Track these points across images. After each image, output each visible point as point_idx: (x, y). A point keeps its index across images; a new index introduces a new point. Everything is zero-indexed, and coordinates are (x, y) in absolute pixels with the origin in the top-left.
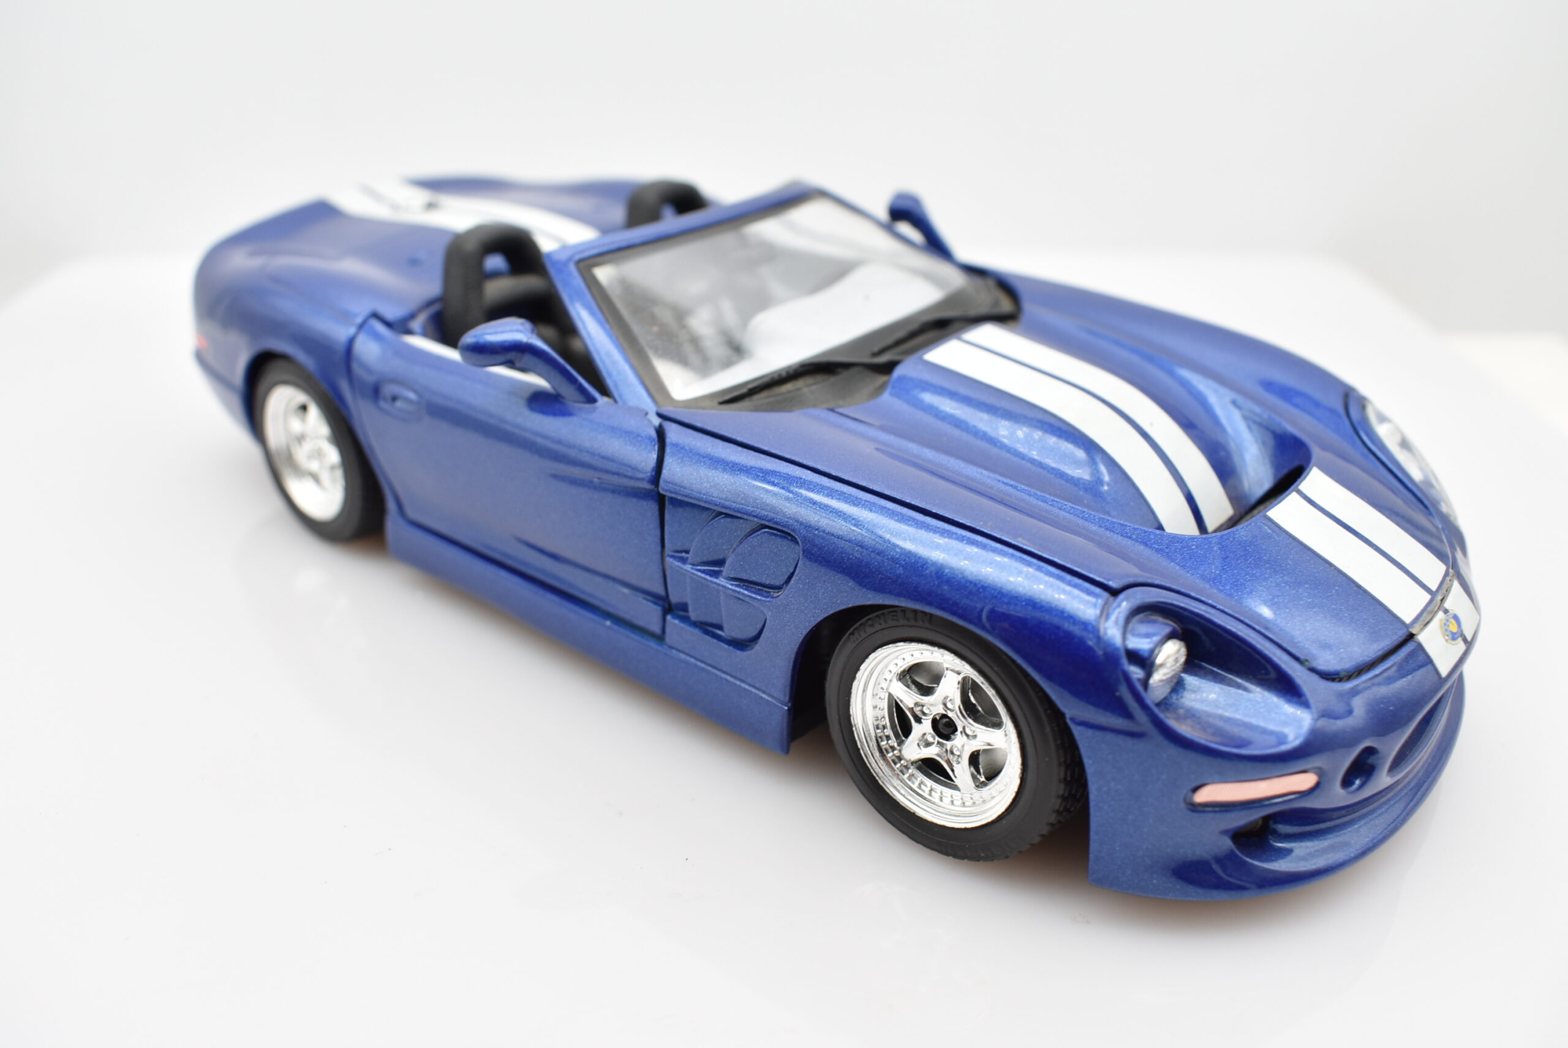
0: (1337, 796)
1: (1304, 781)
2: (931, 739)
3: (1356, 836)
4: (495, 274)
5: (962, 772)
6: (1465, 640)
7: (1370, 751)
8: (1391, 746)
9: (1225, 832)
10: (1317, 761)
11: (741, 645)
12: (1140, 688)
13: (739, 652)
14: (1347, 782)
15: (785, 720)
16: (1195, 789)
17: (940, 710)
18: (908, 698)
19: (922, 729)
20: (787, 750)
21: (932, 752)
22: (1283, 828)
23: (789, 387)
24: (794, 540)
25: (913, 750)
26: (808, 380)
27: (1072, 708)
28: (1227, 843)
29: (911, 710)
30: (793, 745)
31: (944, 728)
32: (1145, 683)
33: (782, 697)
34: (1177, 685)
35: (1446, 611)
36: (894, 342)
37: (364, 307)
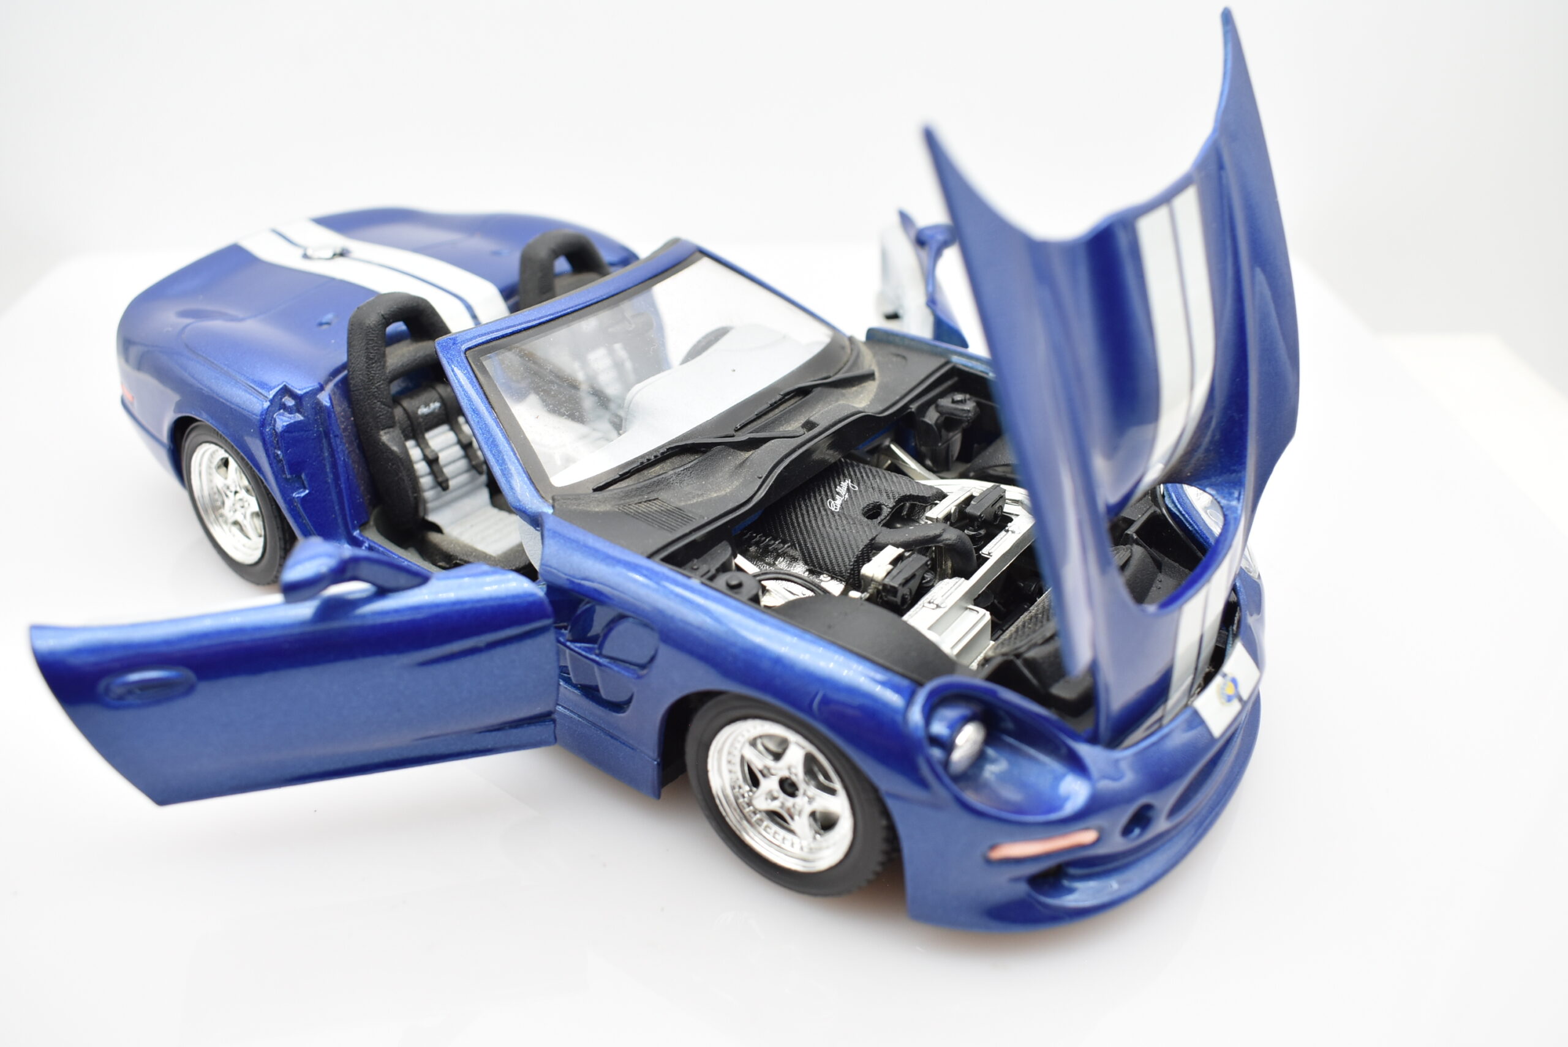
0: (1117, 843)
1: (1087, 837)
2: (776, 794)
3: (1135, 876)
4: (397, 338)
5: (802, 824)
6: (1240, 699)
7: (1147, 808)
8: (1165, 801)
9: (1016, 880)
10: (1100, 820)
11: (618, 707)
12: (940, 769)
13: (615, 714)
14: (1127, 831)
15: (656, 773)
16: (993, 847)
17: (785, 774)
18: (759, 761)
19: (770, 784)
20: (658, 796)
21: (775, 806)
22: (1072, 871)
23: (657, 469)
24: (652, 629)
25: (762, 802)
26: (676, 461)
27: (887, 781)
28: (1023, 889)
29: (761, 772)
30: (664, 791)
31: (788, 787)
32: (946, 763)
33: (651, 754)
34: (979, 759)
35: (1225, 676)
36: (755, 417)
37: (277, 379)
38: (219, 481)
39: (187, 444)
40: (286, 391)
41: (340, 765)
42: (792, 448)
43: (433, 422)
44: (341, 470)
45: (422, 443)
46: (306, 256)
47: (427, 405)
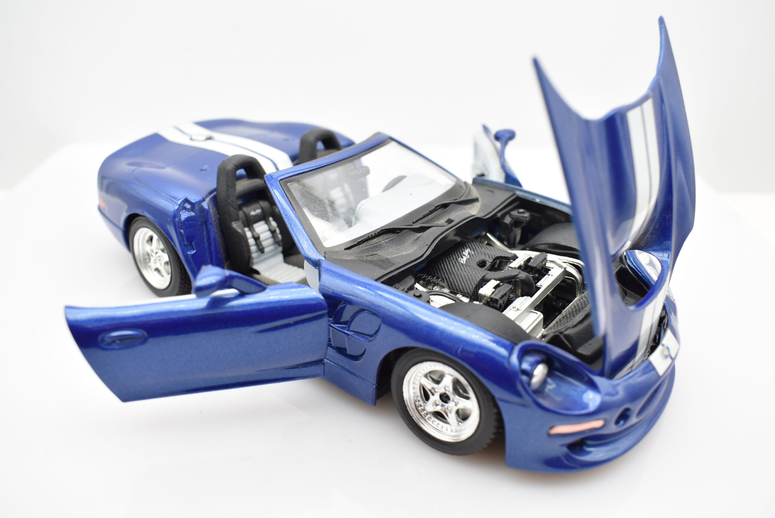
0: (613, 428)
1: (597, 424)
2: (438, 403)
3: (621, 445)
4: (240, 178)
5: (452, 418)
6: (671, 358)
7: (627, 410)
8: (636, 407)
9: (563, 445)
10: (605, 415)
11: (355, 358)
12: (526, 386)
13: (354, 362)
14: (617, 422)
15: (374, 392)
16: (551, 428)
17: (442, 391)
18: (429, 385)
19: (435, 398)
20: (375, 404)
21: (438, 409)
22: (589, 442)
23: (376, 240)
24: (378, 316)
25: (430, 407)
26: (385, 236)
27: (498, 393)
28: (565, 450)
29: (430, 391)
30: (377, 401)
31: (445, 398)
32: (529, 384)
33: (373, 382)
34: (544, 383)
35: (663, 345)
36: (423, 217)
37: (181, 196)
38: (148, 248)
39: (133, 228)
40: (186, 201)
41: (215, 384)
42: (443, 231)
43: (258, 219)
44: (212, 241)
45: (252, 229)
46: (191, 139)
47: (255, 210)
